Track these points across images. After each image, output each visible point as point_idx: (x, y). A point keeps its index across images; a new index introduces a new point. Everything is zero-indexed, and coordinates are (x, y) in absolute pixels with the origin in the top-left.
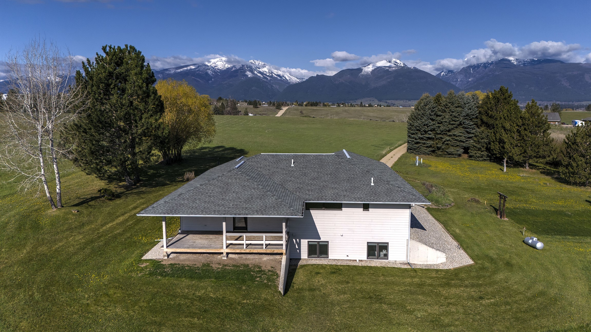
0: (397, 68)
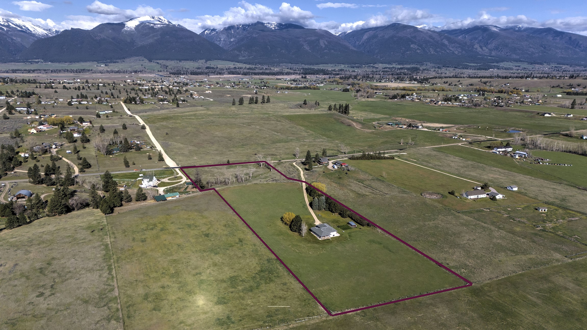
0: (162, 26)
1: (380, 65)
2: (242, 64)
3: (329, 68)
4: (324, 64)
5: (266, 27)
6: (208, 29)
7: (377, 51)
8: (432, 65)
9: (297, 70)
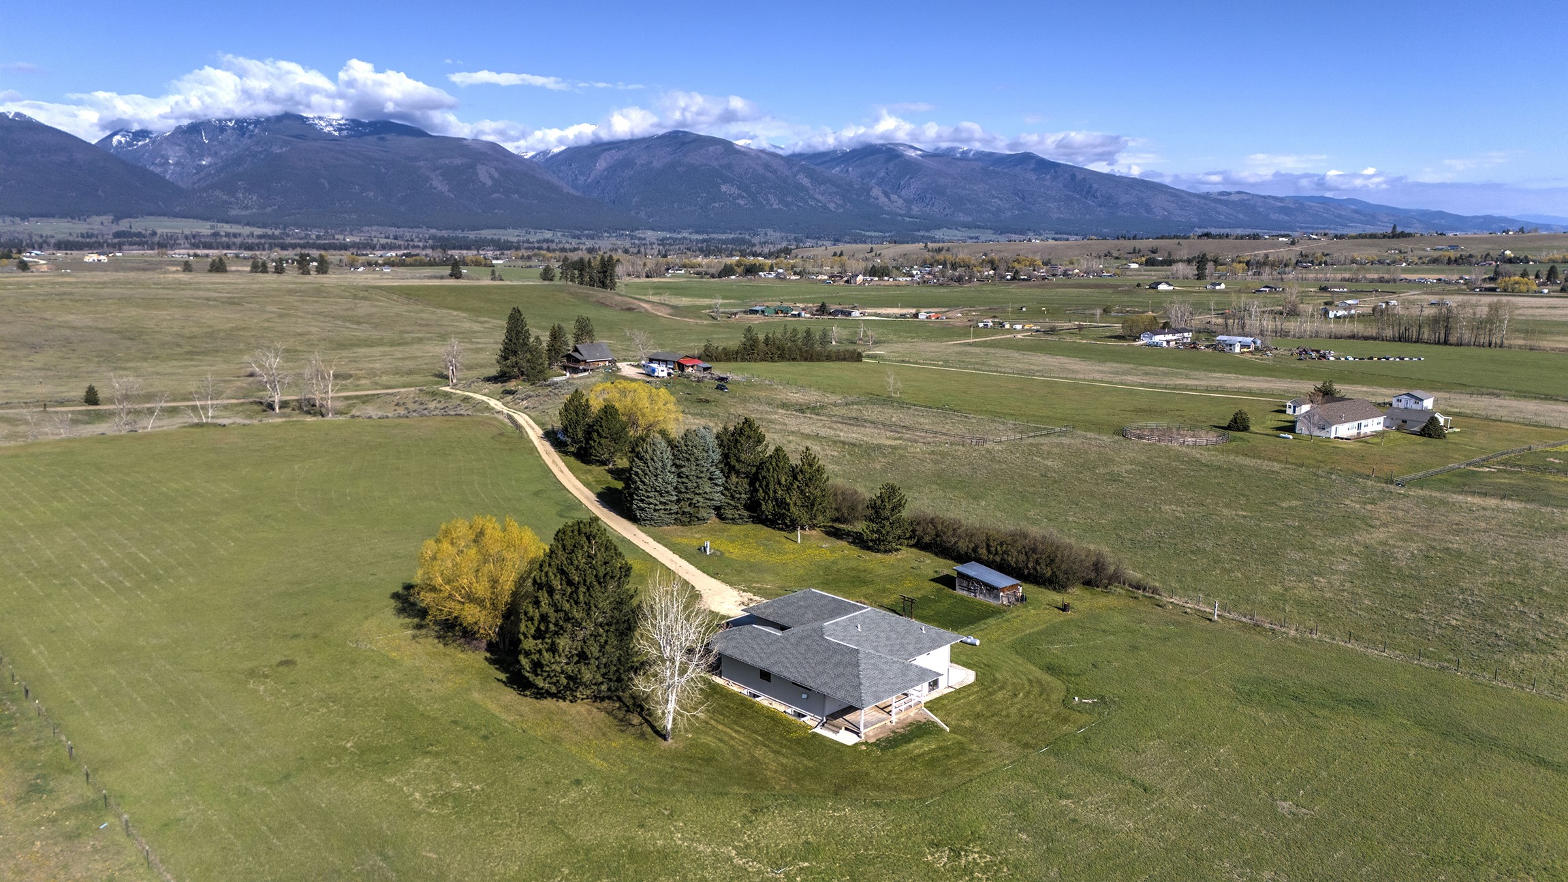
1: (649, 233)
2: (240, 227)
3: (512, 235)
4: (493, 228)
5: (312, 126)
6: (121, 130)
7: (635, 199)
8: (778, 234)
9: (416, 240)
